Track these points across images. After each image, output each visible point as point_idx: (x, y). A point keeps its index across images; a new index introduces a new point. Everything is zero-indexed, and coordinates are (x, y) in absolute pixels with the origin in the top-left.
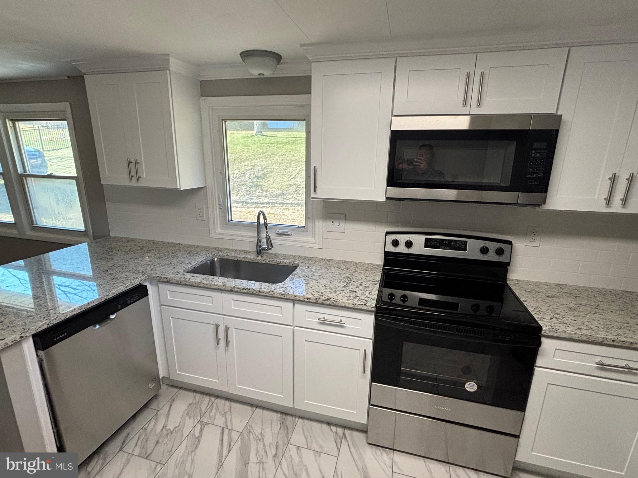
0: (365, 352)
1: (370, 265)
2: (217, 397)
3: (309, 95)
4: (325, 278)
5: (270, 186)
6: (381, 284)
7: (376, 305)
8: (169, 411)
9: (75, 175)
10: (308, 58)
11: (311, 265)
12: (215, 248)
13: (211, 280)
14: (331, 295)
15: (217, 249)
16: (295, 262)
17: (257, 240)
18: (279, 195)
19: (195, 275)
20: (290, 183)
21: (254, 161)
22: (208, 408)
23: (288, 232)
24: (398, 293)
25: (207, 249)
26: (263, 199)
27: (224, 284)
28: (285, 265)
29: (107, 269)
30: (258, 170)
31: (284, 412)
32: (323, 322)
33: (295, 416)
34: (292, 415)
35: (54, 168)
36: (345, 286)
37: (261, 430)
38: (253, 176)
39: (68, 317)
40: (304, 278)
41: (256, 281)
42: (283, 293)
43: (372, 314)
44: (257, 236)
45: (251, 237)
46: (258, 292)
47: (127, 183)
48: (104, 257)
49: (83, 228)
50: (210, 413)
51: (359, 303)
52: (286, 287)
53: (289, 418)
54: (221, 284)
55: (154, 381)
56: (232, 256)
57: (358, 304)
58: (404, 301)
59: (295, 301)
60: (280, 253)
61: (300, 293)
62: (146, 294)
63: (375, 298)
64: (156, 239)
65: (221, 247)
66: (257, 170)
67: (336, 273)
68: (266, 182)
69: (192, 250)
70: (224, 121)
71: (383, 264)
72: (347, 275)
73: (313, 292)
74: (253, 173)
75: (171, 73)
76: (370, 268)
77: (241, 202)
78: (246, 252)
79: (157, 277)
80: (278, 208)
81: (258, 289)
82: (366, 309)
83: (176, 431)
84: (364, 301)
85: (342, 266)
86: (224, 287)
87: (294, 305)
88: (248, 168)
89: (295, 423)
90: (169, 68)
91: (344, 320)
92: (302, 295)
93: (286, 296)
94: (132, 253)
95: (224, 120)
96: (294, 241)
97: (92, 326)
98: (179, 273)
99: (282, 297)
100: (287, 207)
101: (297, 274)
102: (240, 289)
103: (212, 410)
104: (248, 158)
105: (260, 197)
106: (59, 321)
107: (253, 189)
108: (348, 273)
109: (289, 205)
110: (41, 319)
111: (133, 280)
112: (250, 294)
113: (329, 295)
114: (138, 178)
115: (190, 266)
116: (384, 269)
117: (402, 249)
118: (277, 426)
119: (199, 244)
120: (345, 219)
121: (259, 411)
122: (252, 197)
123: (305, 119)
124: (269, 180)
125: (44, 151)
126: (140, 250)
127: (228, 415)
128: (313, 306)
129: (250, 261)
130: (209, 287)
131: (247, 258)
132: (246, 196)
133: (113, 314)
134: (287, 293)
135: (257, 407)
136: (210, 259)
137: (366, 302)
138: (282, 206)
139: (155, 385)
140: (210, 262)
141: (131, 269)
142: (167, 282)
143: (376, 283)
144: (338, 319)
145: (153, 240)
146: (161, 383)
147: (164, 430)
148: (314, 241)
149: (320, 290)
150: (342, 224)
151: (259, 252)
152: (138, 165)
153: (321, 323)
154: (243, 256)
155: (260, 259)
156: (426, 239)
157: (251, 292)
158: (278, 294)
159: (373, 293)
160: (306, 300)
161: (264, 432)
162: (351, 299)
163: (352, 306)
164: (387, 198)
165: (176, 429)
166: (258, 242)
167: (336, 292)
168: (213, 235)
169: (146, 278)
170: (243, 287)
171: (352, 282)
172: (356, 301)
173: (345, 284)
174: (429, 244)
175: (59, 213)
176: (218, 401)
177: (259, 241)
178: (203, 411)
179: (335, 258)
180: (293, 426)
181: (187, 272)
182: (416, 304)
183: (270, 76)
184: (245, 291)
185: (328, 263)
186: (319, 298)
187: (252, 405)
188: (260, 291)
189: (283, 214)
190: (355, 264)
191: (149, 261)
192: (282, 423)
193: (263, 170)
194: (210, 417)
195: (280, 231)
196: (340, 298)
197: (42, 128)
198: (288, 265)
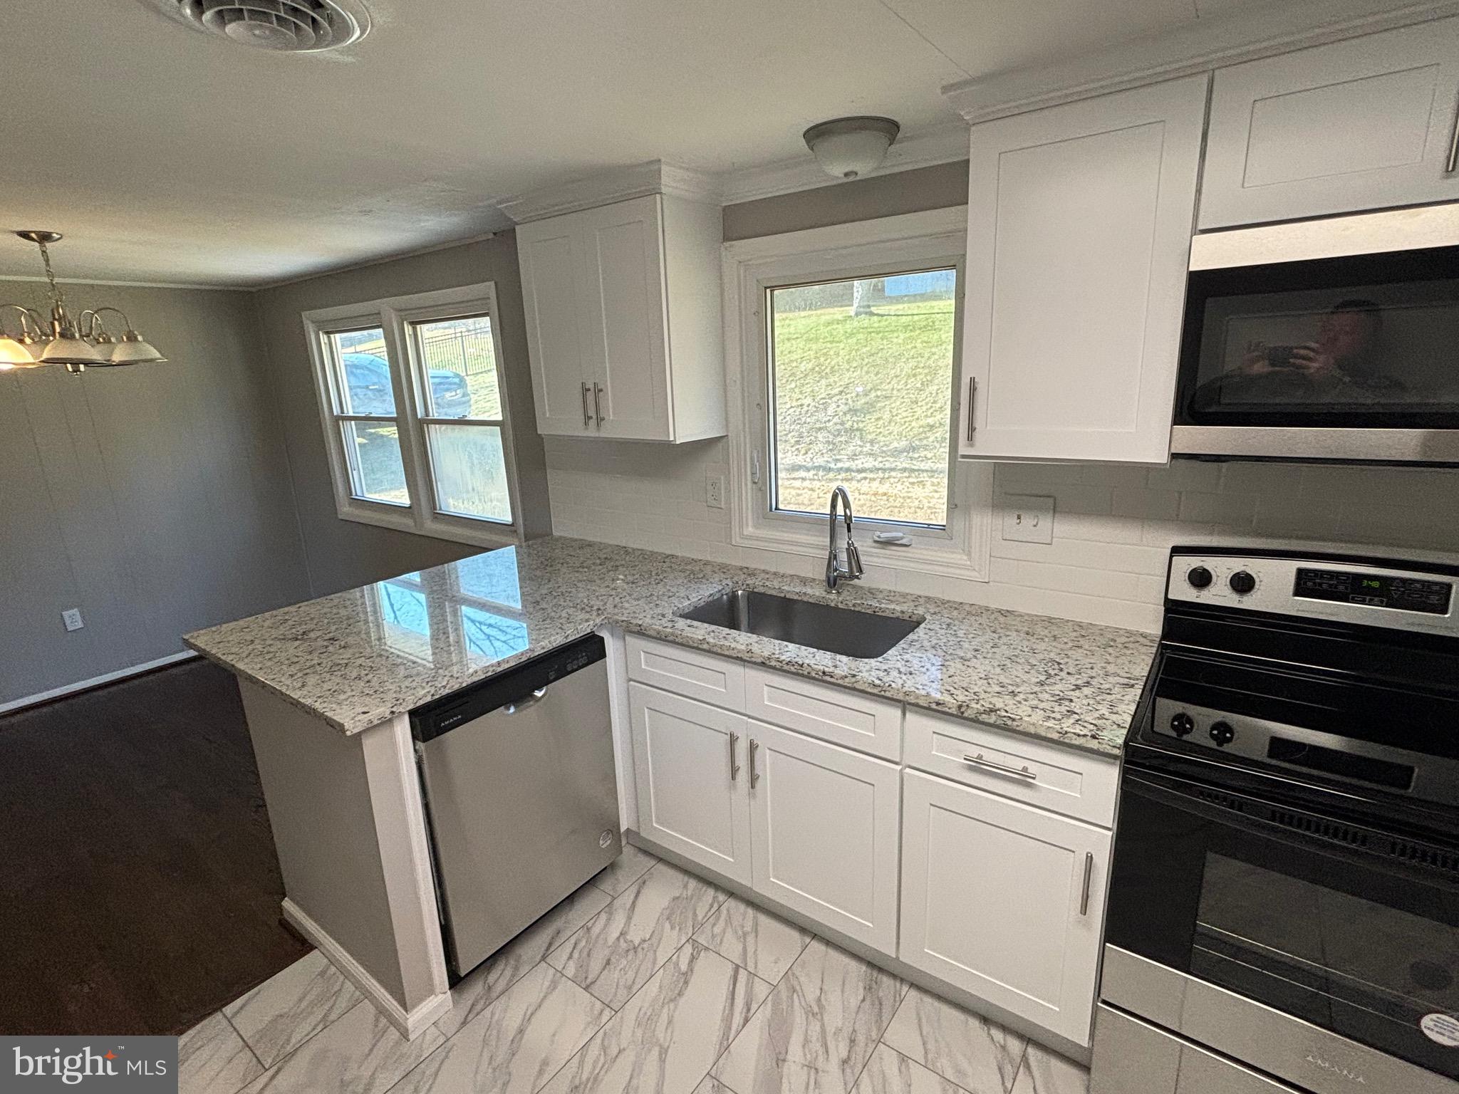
0: (1090, 859)
1: (1121, 632)
2: (731, 894)
3: (964, 206)
4: (989, 655)
5: (881, 430)
6: (1148, 687)
7: (1126, 743)
8: (634, 902)
9: (499, 417)
10: (961, 118)
11: (956, 622)
12: (741, 569)
13: (724, 637)
14: (1001, 700)
15: (745, 570)
16: (915, 612)
17: (828, 553)
18: (902, 452)
19: (695, 623)
20: (931, 421)
21: (848, 375)
22: (710, 914)
23: (902, 538)
24: (1204, 716)
25: (724, 568)
26: (863, 460)
27: (750, 647)
28: (892, 616)
29: (538, 599)
30: (857, 395)
31: (877, 965)
32: (977, 766)
33: (902, 980)
34: (894, 976)
35: (480, 406)
36: (1041, 684)
37: (818, 992)
38: (845, 408)
39: (464, 685)
40: (934, 652)
41: (818, 648)
42: (877, 682)
43: (1114, 764)
44: (828, 544)
45: (817, 547)
46: (821, 674)
47: (580, 432)
48: (536, 576)
49: (507, 518)
50: (714, 925)
51: (1077, 731)
52: (886, 670)
53: (886, 981)
54: (743, 647)
55: (610, 836)
56: (774, 587)
57: (1075, 734)
58: (1221, 740)
59: (906, 704)
60: (882, 587)
61: (921, 687)
62: (601, 654)
63: (1125, 721)
64: (632, 545)
65: (753, 566)
66: (854, 395)
67: (1020, 648)
68: (873, 420)
69: (694, 571)
70: (768, 291)
71: (1160, 633)
72: (1052, 655)
73: (952, 688)
74: (843, 401)
75: (664, 197)
76: (1118, 640)
77: (815, 468)
78: (804, 581)
79: (623, 621)
80: (896, 480)
81: (822, 668)
82: (1096, 748)
83: (643, 949)
84: (1092, 727)
85: (1039, 629)
86: (750, 654)
87: (904, 714)
88: (833, 392)
89: (900, 995)
90: (660, 189)
91: (1033, 768)
92: (924, 693)
93: (885, 691)
94: (586, 570)
95: (769, 287)
96: (917, 561)
97: (503, 707)
98: (663, 616)
99: (876, 691)
100: (919, 480)
101: (917, 641)
102: (781, 662)
103: (718, 919)
104: (836, 367)
105: (855, 455)
106: (450, 691)
107: (843, 439)
108: (1054, 650)
109: (925, 474)
110: (424, 684)
111: (580, 624)
112: (802, 675)
113: (994, 700)
114: (600, 420)
115: (686, 603)
116: (1162, 647)
117: (1219, 595)
118: (855, 995)
119: (709, 559)
120: (1055, 511)
121: (816, 946)
122: (838, 457)
123: (954, 267)
124: (880, 415)
125: (467, 375)
126: (601, 565)
127: (750, 939)
128: (953, 722)
129: (810, 600)
130: (719, 651)
131: (805, 593)
132: (825, 455)
133: (539, 688)
134: (887, 685)
135: (815, 936)
136: (728, 590)
137: (1098, 729)
138: (906, 477)
139: (610, 845)
140: (728, 597)
141: (579, 601)
142: (641, 633)
143: (1132, 682)
144: (1018, 764)
145: (624, 545)
146: (624, 843)
147: (622, 940)
148: (969, 563)
149: (972, 686)
150: (1045, 523)
151: (833, 582)
152: (601, 394)
153: (971, 768)
154: (797, 590)
155: (833, 598)
156: (1300, 572)
157: (806, 673)
158: (867, 685)
159: (1122, 707)
160: (934, 706)
161: (826, 1000)
162: (1054, 718)
163: (1055, 736)
164: (1175, 456)
165: (645, 945)
166: (830, 558)
167: (1015, 695)
168: (736, 540)
169: (603, 622)
170: (789, 659)
171: (1063, 674)
172: (1067, 724)
173: (1043, 678)
174: (1306, 585)
175: (473, 489)
176: (732, 903)
177: (833, 557)
178: (700, 918)
179: (1021, 610)
180: (895, 1001)
181: (681, 616)
182: (1260, 752)
183: (874, 175)
184: (793, 669)
185: (1002, 619)
186: (967, 706)
187: (803, 930)
188: (824, 673)
189: (910, 495)
190: (1077, 628)
191: (613, 589)
192: (869, 989)
193: (867, 395)
194: (713, 936)
195: (883, 535)
196: (1023, 711)
197: (467, 333)
198: (898, 618)
